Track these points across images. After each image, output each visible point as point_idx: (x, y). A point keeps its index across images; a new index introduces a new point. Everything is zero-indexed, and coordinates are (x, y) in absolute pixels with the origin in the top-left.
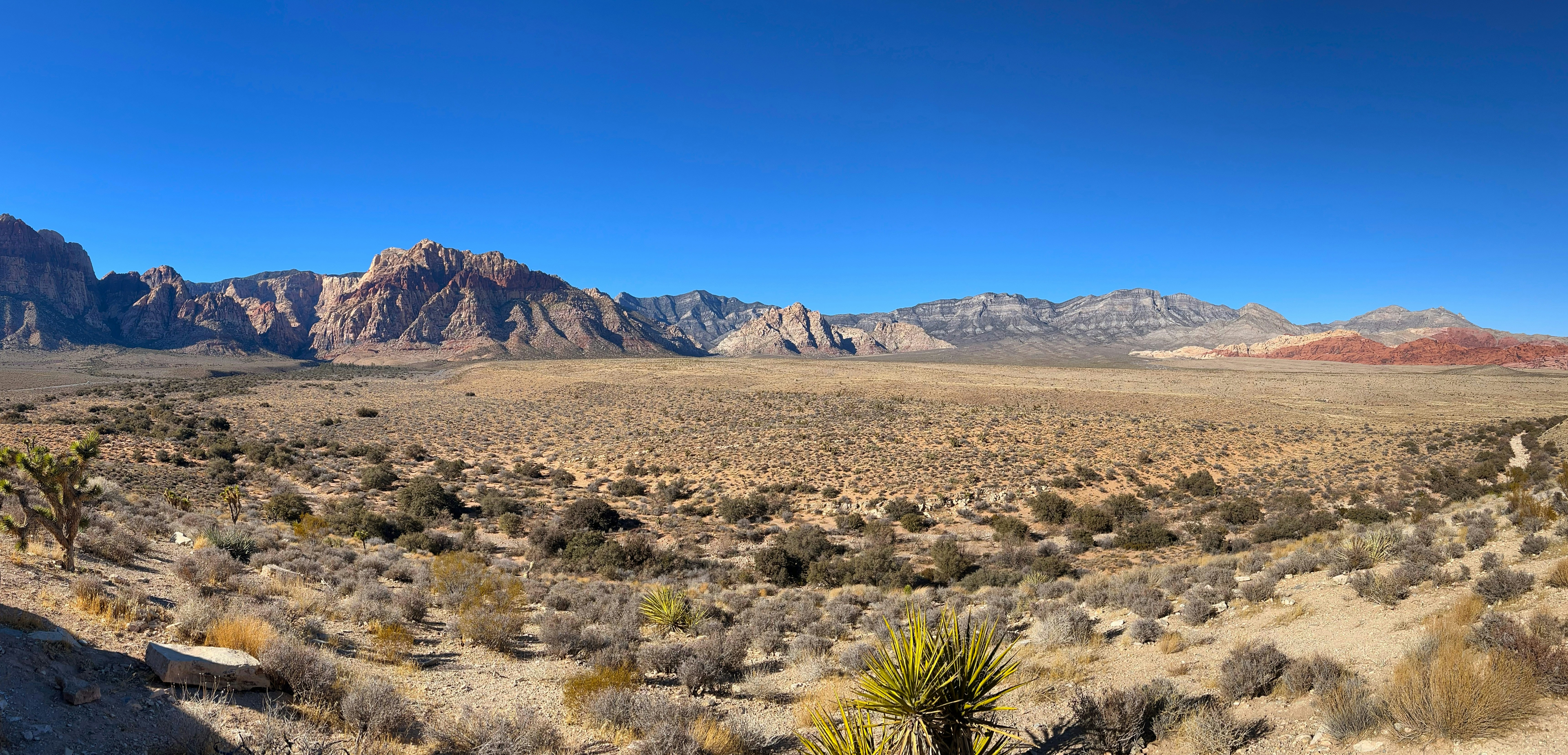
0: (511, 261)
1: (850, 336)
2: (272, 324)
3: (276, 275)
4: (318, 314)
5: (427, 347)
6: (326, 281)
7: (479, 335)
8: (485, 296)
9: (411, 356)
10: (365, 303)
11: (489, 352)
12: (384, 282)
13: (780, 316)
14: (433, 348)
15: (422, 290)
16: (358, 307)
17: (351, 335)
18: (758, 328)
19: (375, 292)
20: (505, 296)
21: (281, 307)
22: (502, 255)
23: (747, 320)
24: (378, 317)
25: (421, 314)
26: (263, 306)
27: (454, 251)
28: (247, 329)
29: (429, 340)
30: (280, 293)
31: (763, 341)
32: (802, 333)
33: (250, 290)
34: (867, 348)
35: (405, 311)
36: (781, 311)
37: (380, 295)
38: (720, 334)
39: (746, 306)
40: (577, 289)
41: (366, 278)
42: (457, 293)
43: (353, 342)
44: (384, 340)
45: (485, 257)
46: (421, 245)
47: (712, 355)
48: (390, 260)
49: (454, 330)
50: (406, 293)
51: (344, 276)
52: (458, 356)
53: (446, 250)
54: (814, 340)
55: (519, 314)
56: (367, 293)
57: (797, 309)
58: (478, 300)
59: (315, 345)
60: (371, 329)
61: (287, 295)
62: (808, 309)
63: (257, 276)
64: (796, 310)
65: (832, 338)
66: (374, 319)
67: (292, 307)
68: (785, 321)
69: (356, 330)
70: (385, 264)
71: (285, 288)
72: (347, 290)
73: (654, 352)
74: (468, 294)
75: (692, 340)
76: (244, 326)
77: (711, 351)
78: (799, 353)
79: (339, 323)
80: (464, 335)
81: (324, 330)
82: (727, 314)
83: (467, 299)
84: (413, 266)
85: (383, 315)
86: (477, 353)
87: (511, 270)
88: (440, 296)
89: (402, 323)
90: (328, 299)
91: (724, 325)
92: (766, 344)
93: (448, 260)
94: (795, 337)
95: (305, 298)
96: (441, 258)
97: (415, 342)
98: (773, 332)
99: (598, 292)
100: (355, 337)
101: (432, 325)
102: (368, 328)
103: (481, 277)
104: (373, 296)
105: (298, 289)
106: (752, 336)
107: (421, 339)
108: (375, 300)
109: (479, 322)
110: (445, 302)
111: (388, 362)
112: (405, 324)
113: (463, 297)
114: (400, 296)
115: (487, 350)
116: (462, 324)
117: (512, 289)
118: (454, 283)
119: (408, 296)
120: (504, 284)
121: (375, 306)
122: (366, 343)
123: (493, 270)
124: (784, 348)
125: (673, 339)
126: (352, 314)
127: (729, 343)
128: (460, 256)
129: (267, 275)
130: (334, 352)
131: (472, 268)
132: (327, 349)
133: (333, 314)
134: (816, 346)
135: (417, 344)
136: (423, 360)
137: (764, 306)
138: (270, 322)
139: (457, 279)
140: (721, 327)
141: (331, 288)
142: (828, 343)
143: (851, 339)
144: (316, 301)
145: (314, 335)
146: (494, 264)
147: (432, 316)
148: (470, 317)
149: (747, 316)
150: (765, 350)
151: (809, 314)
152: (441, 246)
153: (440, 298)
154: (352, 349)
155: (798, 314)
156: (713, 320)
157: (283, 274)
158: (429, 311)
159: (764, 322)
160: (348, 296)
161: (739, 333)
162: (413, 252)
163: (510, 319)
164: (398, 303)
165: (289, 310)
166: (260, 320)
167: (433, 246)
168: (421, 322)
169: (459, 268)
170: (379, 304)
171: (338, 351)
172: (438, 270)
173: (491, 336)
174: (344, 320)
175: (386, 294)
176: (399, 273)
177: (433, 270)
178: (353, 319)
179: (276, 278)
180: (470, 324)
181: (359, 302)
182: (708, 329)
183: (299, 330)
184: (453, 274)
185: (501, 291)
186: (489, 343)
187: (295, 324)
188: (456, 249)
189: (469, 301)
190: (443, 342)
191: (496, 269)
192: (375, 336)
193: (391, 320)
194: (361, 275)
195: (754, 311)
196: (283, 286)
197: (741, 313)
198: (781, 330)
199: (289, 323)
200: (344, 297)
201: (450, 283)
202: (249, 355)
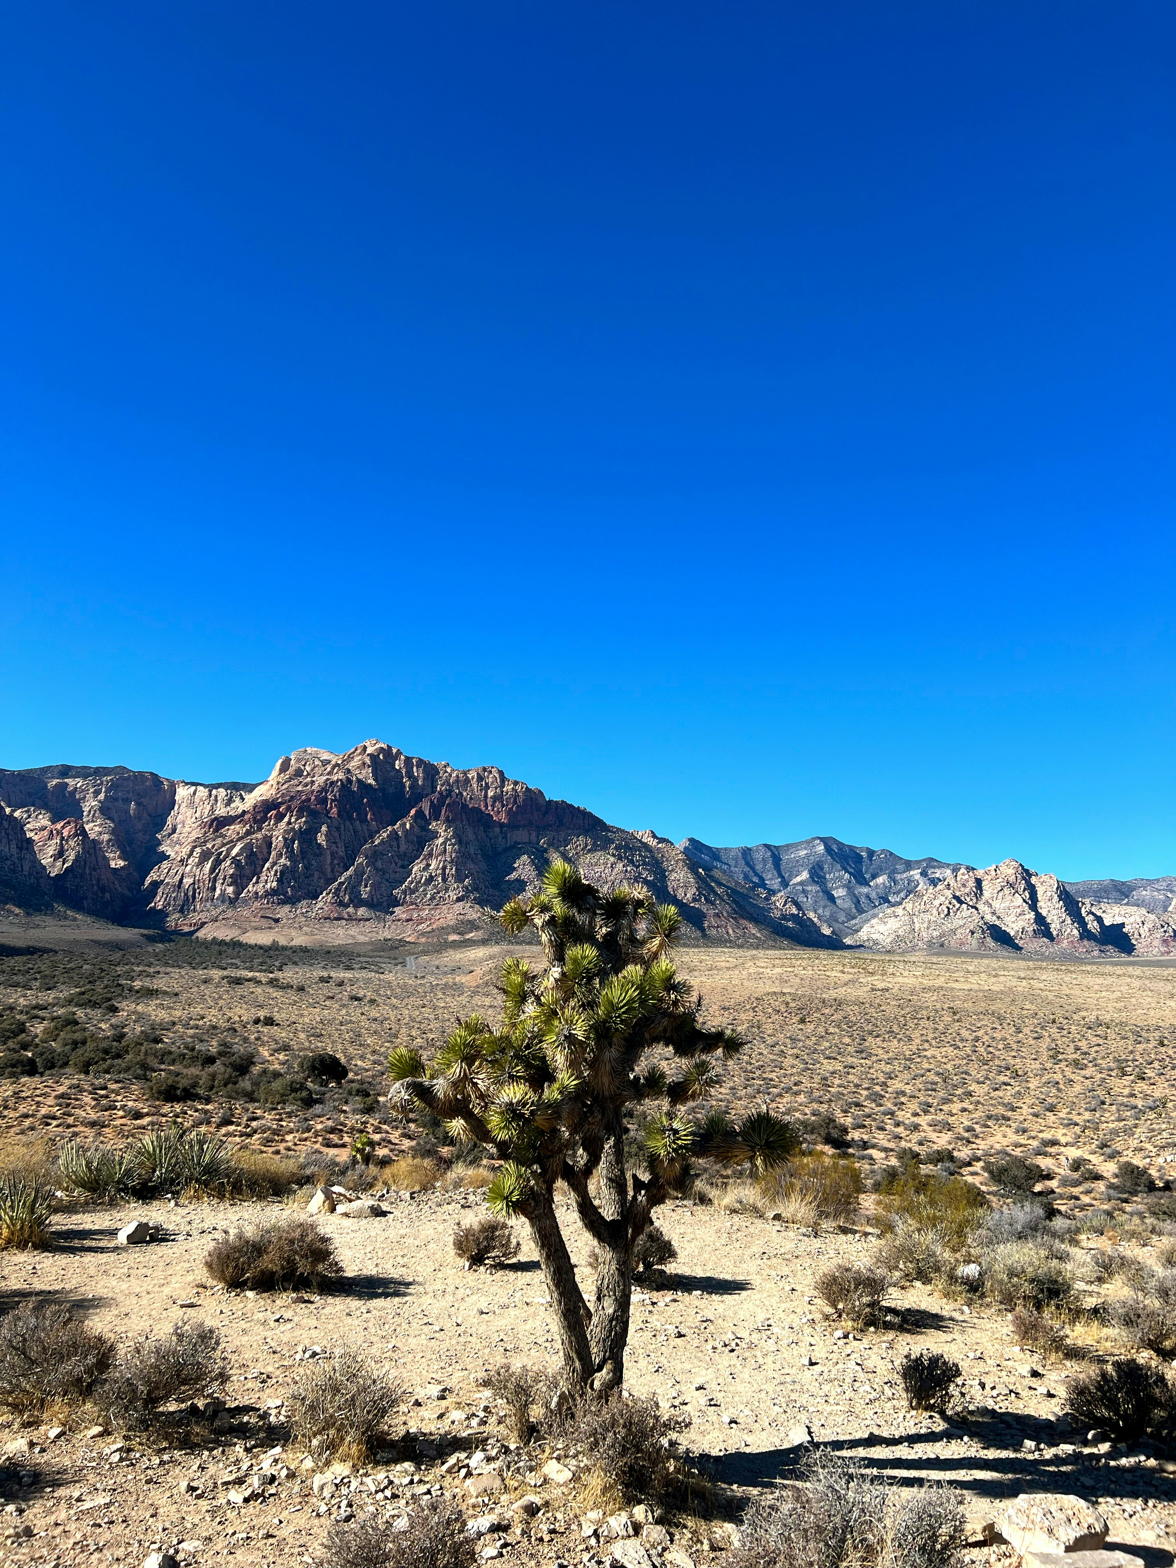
0: (516, 783)
1: (1118, 920)
2: (75, 861)
3: (84, 772)
4: (162, 848)
5: (367, 915)
6: (182, 793)
7: (459, 900)
8: (471, 836)
9: (340, 931)
10: (259, 836)
11: (477, 928)
12: (295, 803)
13: (979, 882)
14: (378, 919)
15: (363, 820)
16: (246, 841)
17: (230, 890)
18: (936, 903)
19: (280, 817)
20: (505, 838)
21: (94, 829)
22: (501, 773)
23: (911, 890)
24: (282, 861)
25: (360, 860)
26: (59, 826)
27: (421, 762)
28: (26, 866)
29: (370, 904)
30: (90, 804)
31: (948, 926)
32: (1022, 914)
33: (29, 794)
34: (1156, 943)
35: (332, 854)
36: (980, 873)
37: (289, 823)
38: (861, 911)
39: (909, 865)
40: (623, 831)
41: (262, 793)
42: (424, 829)
43: (233, 902)
44: (292, 901)
45: (472, 775)
46: (365, 748)
47: (850, 947)
48: (308, 768)
49: (415, 890)
50: (336, 823)
51: (218, 786)
52: (423, 934)
53: (408, 760)
54: (1047, 926)
55: (528, 868)
56: (265, 819)
57: (1011, 871)
58: (460, 842)
59: (159, 903)
60: (268, 880)
61: (105, 810)
62: (1032, 870)
63: (45, 770)
64: (1009, 871)
65: (1082, 923)
66: (274, 864)
67: (113, 832)
68: (988, 891)
69: (240, 880)
70: (299, 773)
71: (102, 797)
72: (221, 811)
73: (757, 938)
74: (442, 832)
75: (815, 920)
76: (20, 859)
77: (848, 941)
78: (1020, 949)
79: (208, 866)
80: (433, 898)
81: (178, 878)
82: (874, 877)
83: (441, 840)
84: (349, 781)
85: (291, 855)
86: (455, 930)
87: (516, 797)
88: (394, 832)
89: (323, 873)
90: (183, 823)
91: (868, 896)
92: (954, 932)
93: (410, 775)
94: (1007, 920)
95: (139, 818)
96: (399, 771)
97: (347, 906)
98: (965, 912)
99: (654, 836)
100: (238, 893)
101: (378, 879)
102: (263, 878)
103: (465, 806)
104: (276, 824)
105: (127, 801)
106: (926, 917)
107: (358, 902)
108: (278, 833)
109: (459, 878)
110: (403, 841)
111: (300, 940)
112: (329, 875)
113: (435, 835)
114: (324, 828)
115: (472, 925)
116: (431, 879)
117: (517, 827)
118: (420, 814)
119: (338, 829)
120: (503, 818)
121: (278, 841)
122: (257, 904)
123: (486, 796)
124: (989, 939)
125: (784, 917)
126: (234, 852)
127: (882, 928)
128: (431, 771)
129: (66, 771)
130: (194, 918)
131: (450, 791)
132: (181, 911)
133: (198, 850)
134: (1051, 938)
135: (351, 910)
136: (362, 939)
137: (941, 865)
138: (71, 856)
139: (425, 806)
140: (863, 899)
141: (191, 804)
142: (1075, 932)
143: (1123, 925)
144: (160, 823)
145: (156, 885)
146: (487, 787)
147: (379, 864)
148: (444, 868)
149: (910, 881)
150: (953, 942)
151: (1033, 880)
152: (399, 753)
153: (394, 835)
154: (230, 913)
155: (1012, 879)
156: (848, 887)
157: (99, 772)
158: (374, 856)
159: (949, 893)
160: (229, 820)
161: (899, 911)
162: (350, 758)
163: (513, 876)
164: (321, 839)
165: (106, 837)
166: (51, 851)
167: (387, 752)
168: (359, 873)
169: (429, 790)
170: (285, 839)
171: (203, 917)
172: (391, 790)
173: (481, 902)
174: (218, 862)
175: (299, 823)
176: (324, 789)
177: (382, 789)
178: (235, 860)
179: (85, 777)
180: (444, 880)
181: (248, 833)
182: (838, 902)
183: (124, 874)
184: (417, 797)
185: (497, 830)
186: (473, 913)
187: (115, 862)
188: (425, 759)
189: (444, 843)
190: (397, 910)
191: (491, 793)
192: (273, 892)
193: (305, 866)
194: (250, 788)
195: (924, 874)
196: (97, 793)
197: (898, 877)
198: (980, 906)
199: (107, 860)
200: (219, 824)
201: (413, 812)
202: (28, 914)
